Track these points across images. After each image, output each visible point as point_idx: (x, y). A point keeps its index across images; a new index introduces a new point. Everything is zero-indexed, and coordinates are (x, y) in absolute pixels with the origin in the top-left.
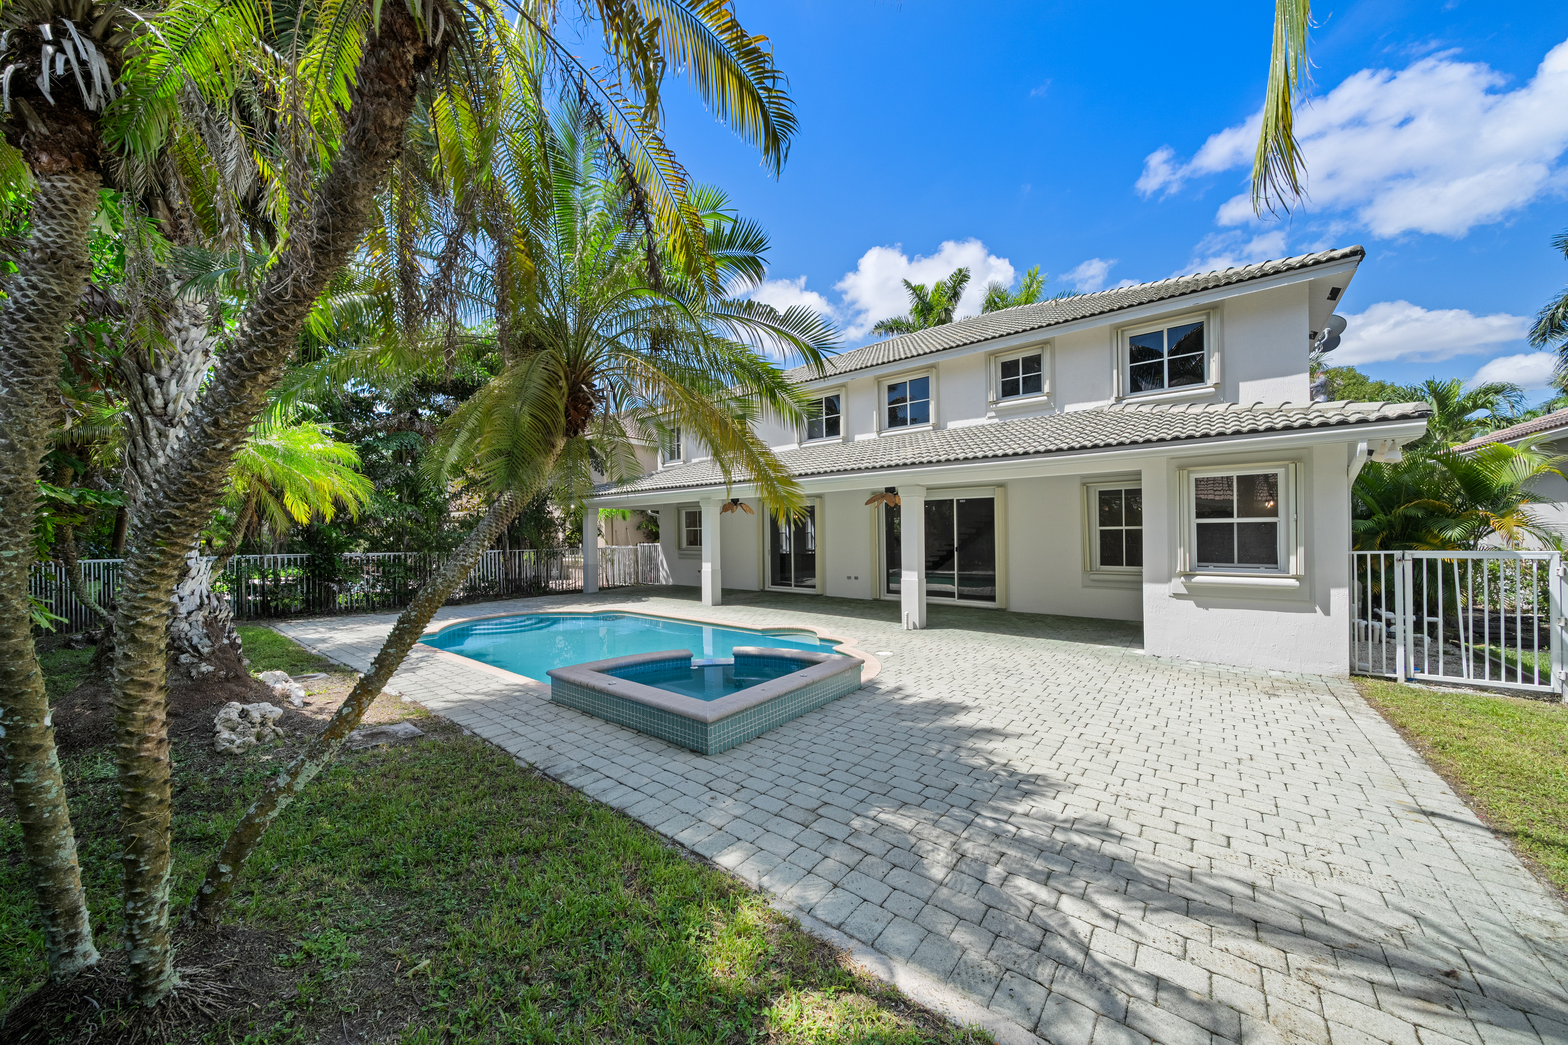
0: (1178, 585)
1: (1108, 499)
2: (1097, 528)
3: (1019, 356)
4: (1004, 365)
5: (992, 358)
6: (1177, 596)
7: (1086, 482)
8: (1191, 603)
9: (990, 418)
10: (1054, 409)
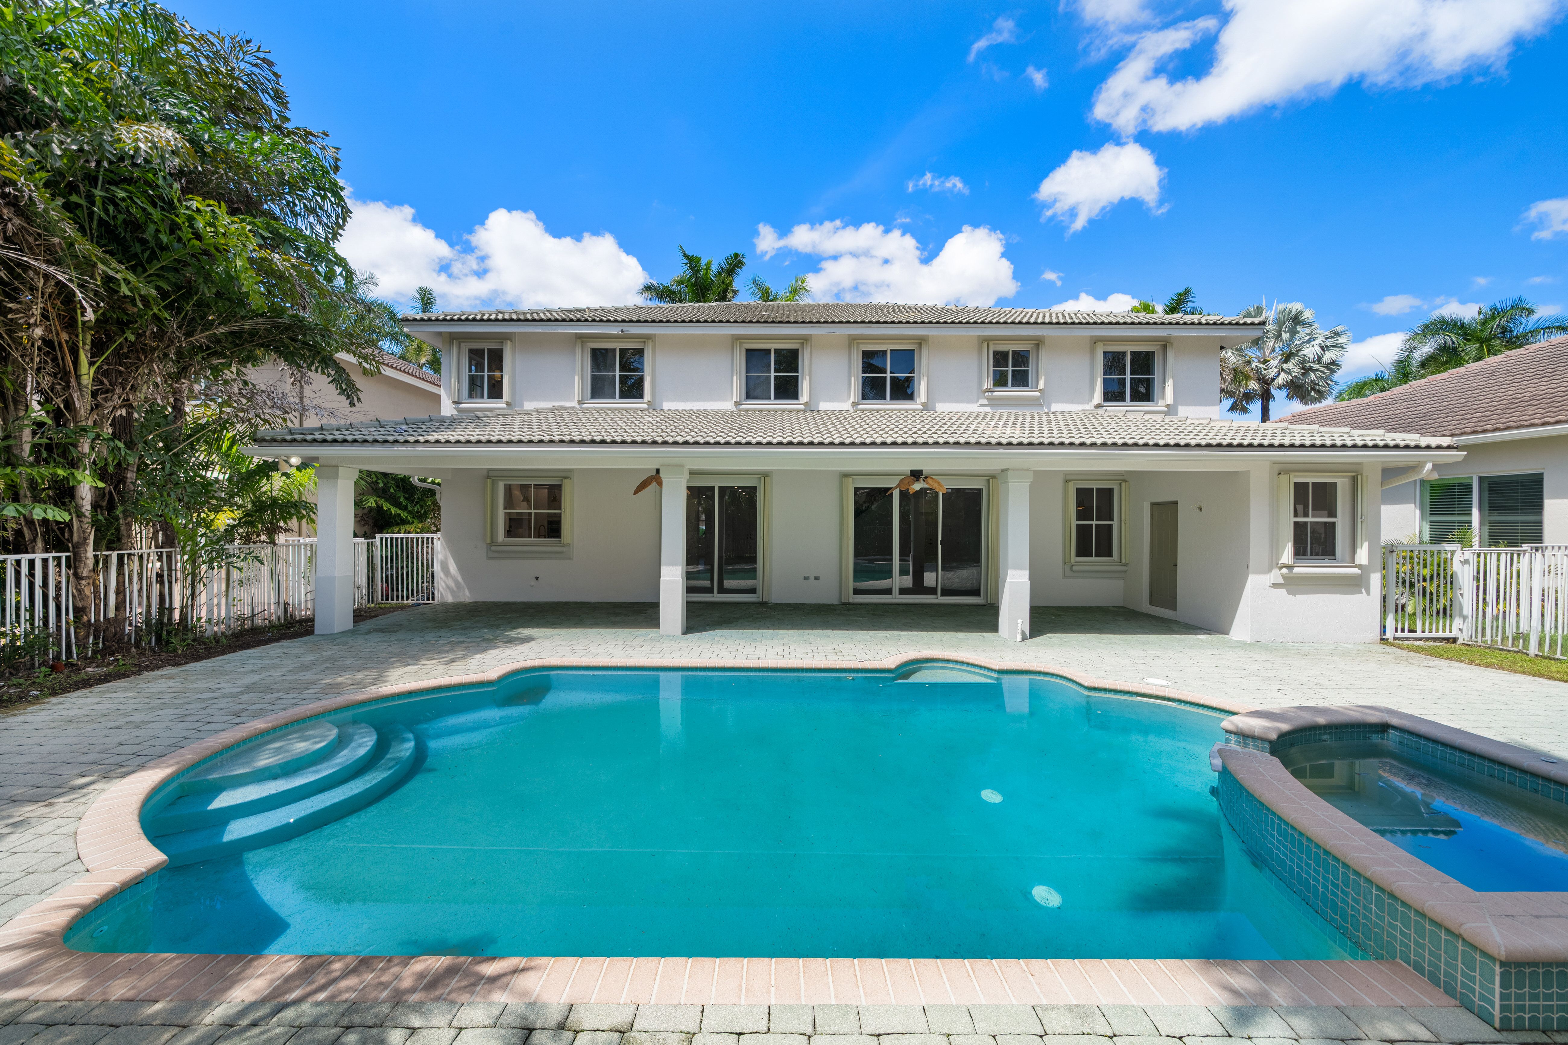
0: (1276, 576)
1: (1083, 495)
2: (1073, 522)
3: (1010, 348)
4: (995, 353)
5: (985, 344)
6: (1275, 586)
7: (1067, 478)
8: (1283, 592)
9: (982, 405)
10: (1042, 405)
